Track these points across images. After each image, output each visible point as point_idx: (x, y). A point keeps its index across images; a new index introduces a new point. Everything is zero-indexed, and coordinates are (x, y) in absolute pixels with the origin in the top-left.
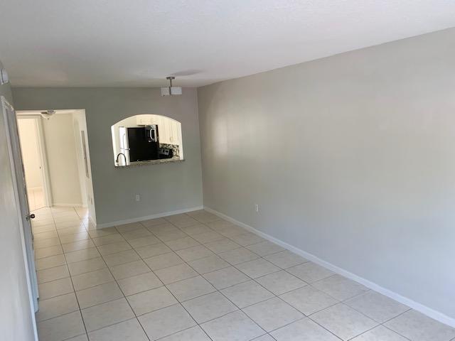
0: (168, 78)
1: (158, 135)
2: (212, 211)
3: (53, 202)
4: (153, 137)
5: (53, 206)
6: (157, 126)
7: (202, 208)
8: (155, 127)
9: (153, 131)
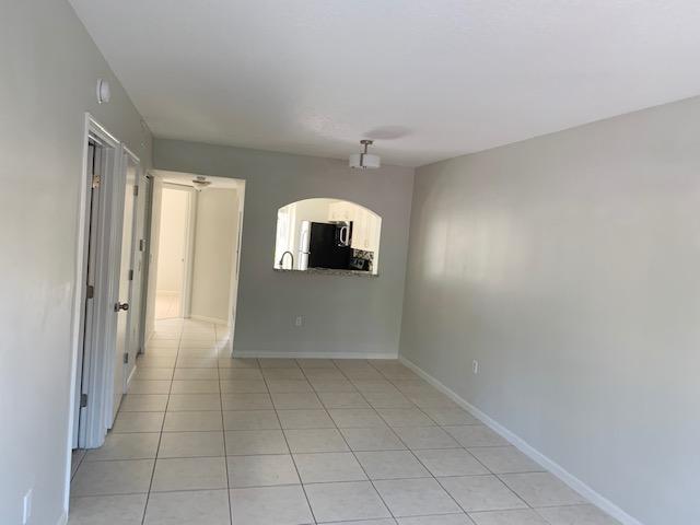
0: (362, 142)
1: (350, 237)
2: (408, 364)
3: (190, 312)
4: (344, 239)
5: (189, 318)
6: (351, 223)
7: (394, 356)
8: (348, 224)
9: (345, 230)
